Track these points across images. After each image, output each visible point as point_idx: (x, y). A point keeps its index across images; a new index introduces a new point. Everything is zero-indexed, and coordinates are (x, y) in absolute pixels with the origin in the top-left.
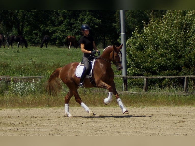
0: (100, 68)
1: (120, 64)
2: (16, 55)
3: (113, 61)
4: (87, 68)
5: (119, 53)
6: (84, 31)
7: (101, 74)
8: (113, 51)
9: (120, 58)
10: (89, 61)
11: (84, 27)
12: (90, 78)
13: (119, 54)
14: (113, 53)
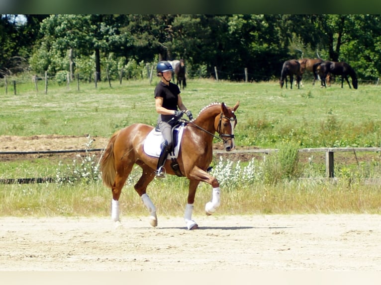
0: (194, 144)
1: (231, 139)
2: (302, 103)
3: (219, 132)
4: (169, 141)
5: (232, 118)
6: (162, 73)
7: (197, 154)
8: (220, 114)
9: (233, 127)
10: (172, 129)
11: (162, 67)
12: (172, 159)
13: (232, 120)
14: (221, 117)
